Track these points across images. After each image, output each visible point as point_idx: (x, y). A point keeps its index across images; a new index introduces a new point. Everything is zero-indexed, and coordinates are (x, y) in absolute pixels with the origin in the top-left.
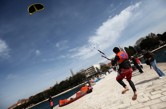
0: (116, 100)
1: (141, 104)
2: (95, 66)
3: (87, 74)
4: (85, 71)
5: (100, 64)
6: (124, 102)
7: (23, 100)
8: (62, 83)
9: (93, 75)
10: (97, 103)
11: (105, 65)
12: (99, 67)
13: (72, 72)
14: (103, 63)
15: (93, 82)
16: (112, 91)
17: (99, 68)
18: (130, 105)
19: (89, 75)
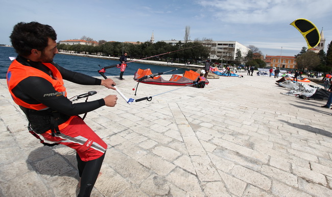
0: (240, 132)
1: (296, 177)
2: (238, 46)
3: (214, 52)
4: (214, 45)
5: (251, 47)
6: (257, 146)
7: (89, 40)
8: (161, 44)
9: (224, 62)
10: (199, 114)
11: (260, 55)
12: (244, 51)
13: (187, 35)
14: (257, 49)
15: (216, 73)
16: (244, 110)
17: (243, 55)
18: (266, 162)
19: (215, 57)
